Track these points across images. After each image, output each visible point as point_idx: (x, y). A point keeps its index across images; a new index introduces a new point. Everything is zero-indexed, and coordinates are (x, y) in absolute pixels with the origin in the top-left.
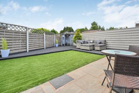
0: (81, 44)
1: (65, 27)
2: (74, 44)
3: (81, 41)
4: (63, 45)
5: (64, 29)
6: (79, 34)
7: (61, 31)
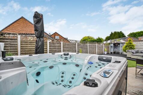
0: (132, 54)
1: (112, 32)
2: (125, 53)
3: (133, 51)
4: (112, 53)
5: (110, 35)
6: (131, 43)
7: (107, 37)
